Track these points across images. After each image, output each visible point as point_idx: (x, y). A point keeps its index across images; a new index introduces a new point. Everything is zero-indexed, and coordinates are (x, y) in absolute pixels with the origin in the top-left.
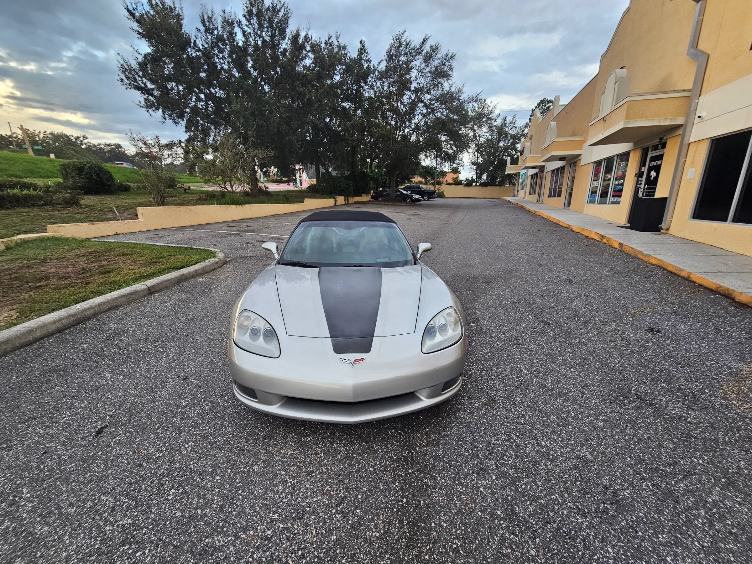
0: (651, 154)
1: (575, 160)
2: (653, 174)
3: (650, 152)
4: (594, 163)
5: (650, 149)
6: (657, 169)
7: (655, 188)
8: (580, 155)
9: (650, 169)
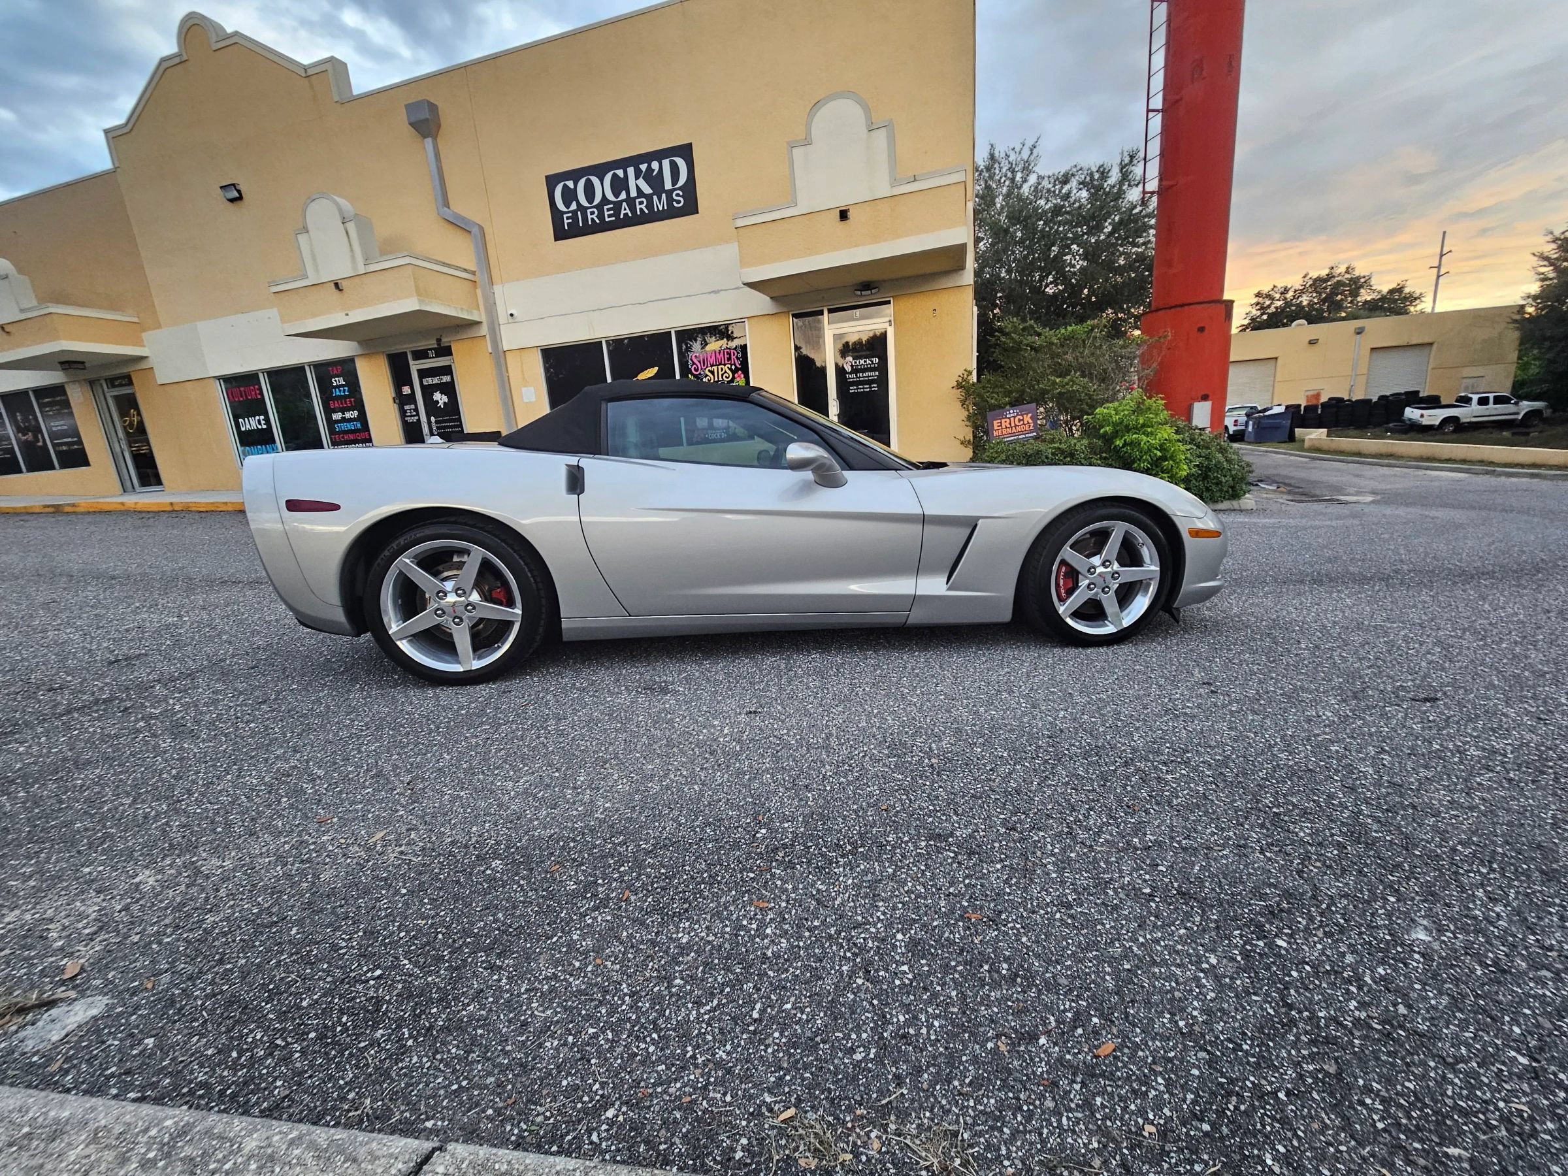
0: (415, 367)
1: (125, 370)
2: (440, 398)
3: (411, 362)
4: (218, 378)
5: (410, 357)
6: (449, 389)
7: (459, 420)
8: (142, 358)
9: (427, 391)
